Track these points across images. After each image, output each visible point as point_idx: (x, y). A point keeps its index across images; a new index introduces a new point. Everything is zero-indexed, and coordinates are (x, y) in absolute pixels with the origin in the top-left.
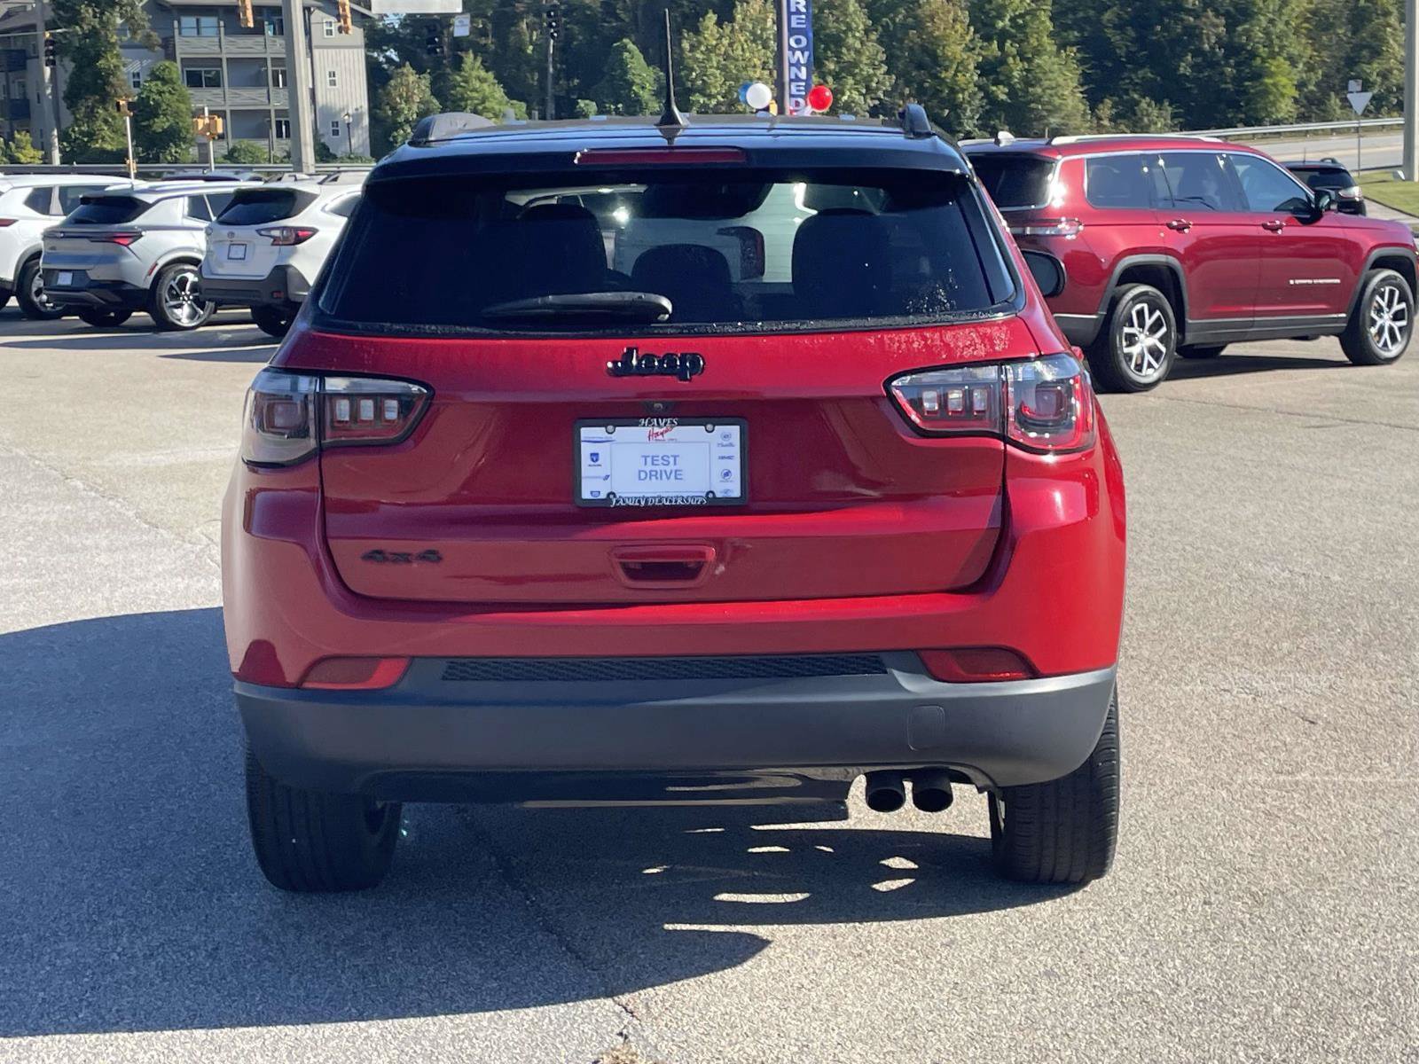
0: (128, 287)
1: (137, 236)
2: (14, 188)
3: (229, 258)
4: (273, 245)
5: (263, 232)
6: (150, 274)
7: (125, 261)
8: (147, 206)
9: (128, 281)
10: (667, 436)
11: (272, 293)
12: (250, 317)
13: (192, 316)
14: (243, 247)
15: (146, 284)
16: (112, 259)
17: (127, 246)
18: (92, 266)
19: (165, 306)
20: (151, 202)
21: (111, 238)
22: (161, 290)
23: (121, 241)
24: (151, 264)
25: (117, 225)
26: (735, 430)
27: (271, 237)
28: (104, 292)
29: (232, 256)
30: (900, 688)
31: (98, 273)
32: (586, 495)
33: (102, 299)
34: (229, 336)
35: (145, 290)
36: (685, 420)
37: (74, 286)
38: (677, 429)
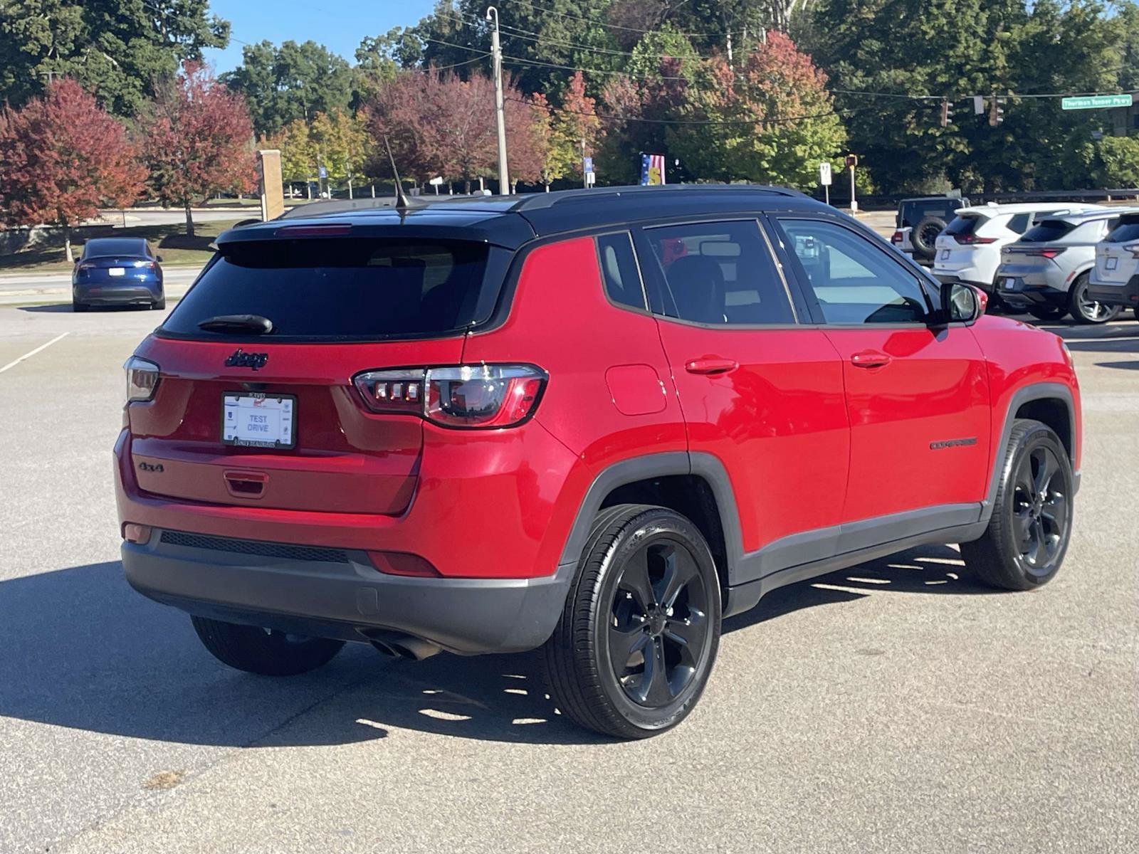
0: (1052, 291)
1: (1061, 250)
2: (1000, 214)
3: (1106, 269)
4: (1134, 258)
5: (1128, 248)
6: (1068, 280)
7: (1049, 270)
8: (1073, 227)
9: (1050, 285)
10: (263, 404)
11: (1131, 296)
12: (1133, 315)
13: (1100, 315)
14: (1114, 260)
15: (1065, 287)
16: (1039, 269)
17: (1052, 258)
18: (1025, 274)
19: (1080, 305)
20: (1076, 224)
21: (1042, 253)
22: (1077, 292)
23: (1047, 255)
24: (1070, 272)
25: (1047, 243)
26: (290, 402)
27: (1132, 251)
28: (1033, 294)
29: (1108, 267)
30: (355, 574)
31: (1031, 279)
32: (226, 438)
33: (1031, 298)
34: (1120, 329)
35: (1065, 293)
36: (269, 395)
37: (1015, 289)
38: (266, 400)
